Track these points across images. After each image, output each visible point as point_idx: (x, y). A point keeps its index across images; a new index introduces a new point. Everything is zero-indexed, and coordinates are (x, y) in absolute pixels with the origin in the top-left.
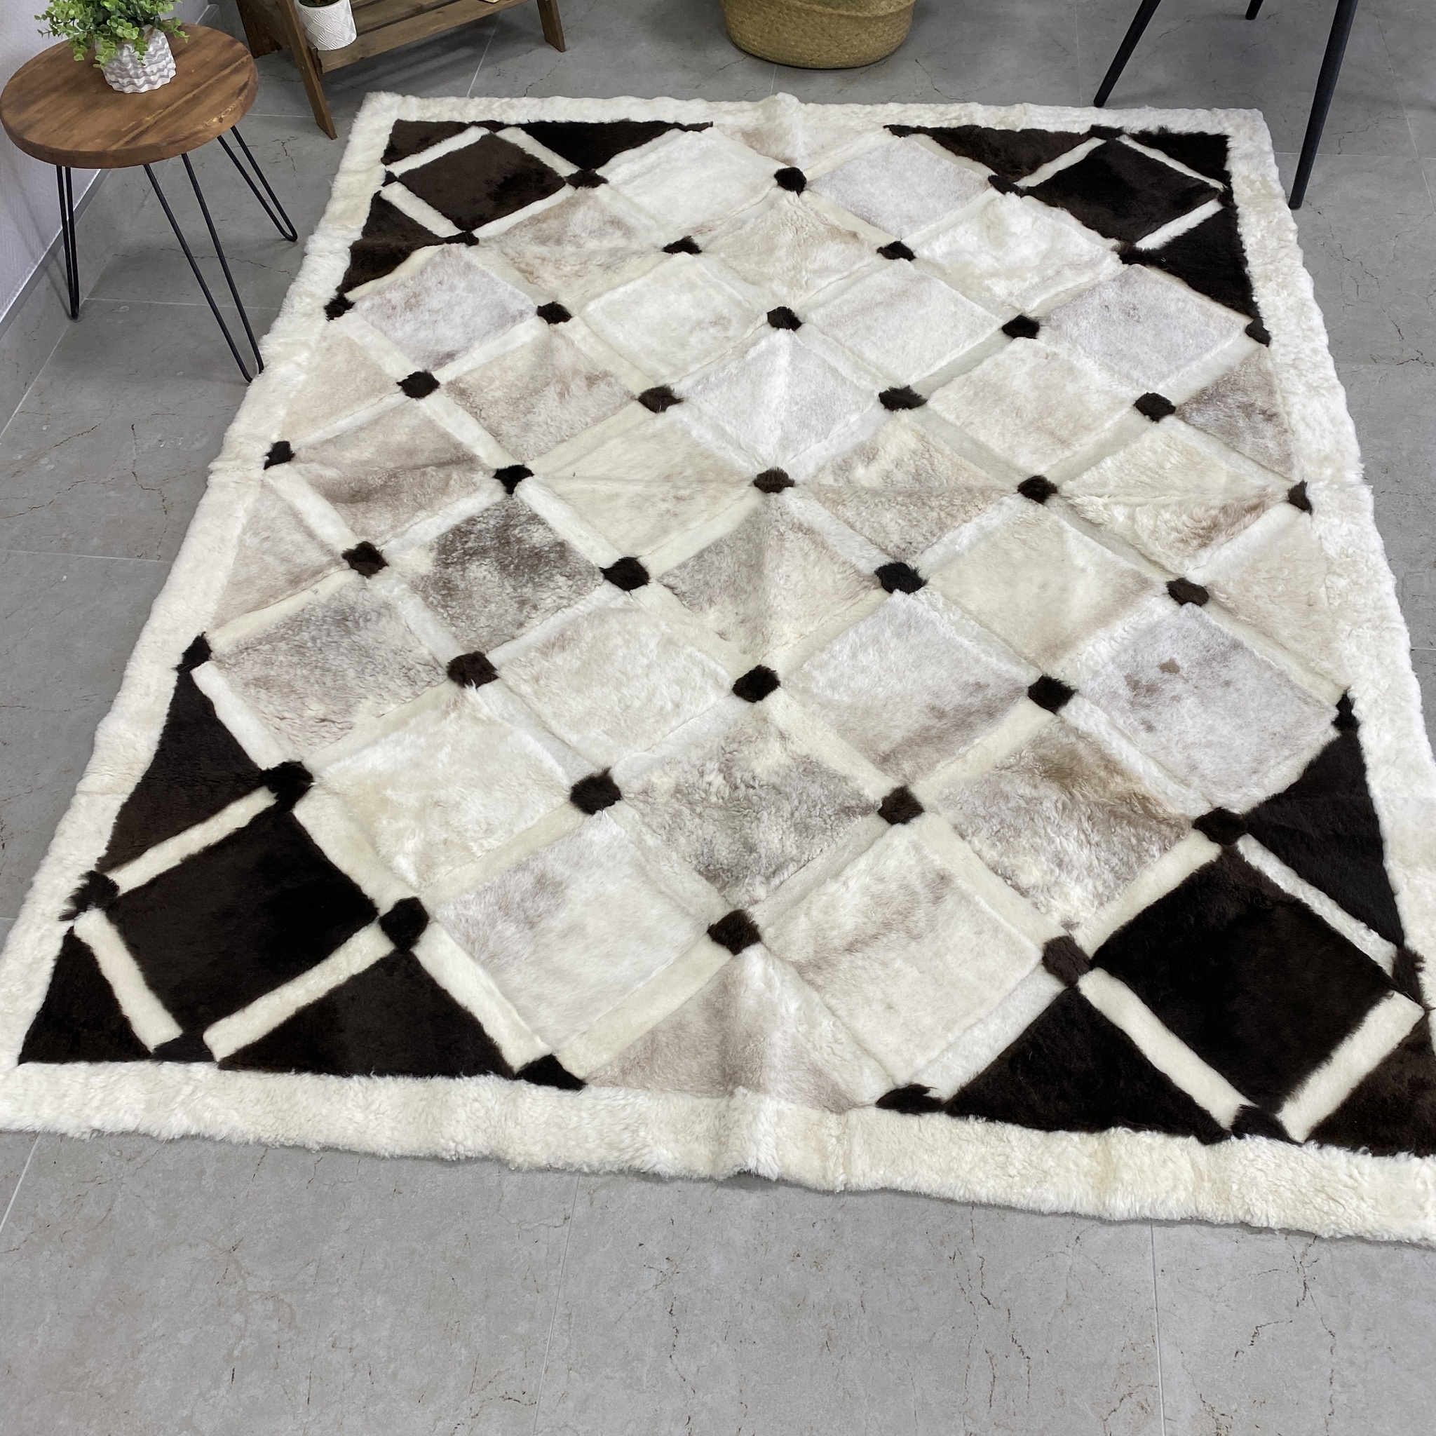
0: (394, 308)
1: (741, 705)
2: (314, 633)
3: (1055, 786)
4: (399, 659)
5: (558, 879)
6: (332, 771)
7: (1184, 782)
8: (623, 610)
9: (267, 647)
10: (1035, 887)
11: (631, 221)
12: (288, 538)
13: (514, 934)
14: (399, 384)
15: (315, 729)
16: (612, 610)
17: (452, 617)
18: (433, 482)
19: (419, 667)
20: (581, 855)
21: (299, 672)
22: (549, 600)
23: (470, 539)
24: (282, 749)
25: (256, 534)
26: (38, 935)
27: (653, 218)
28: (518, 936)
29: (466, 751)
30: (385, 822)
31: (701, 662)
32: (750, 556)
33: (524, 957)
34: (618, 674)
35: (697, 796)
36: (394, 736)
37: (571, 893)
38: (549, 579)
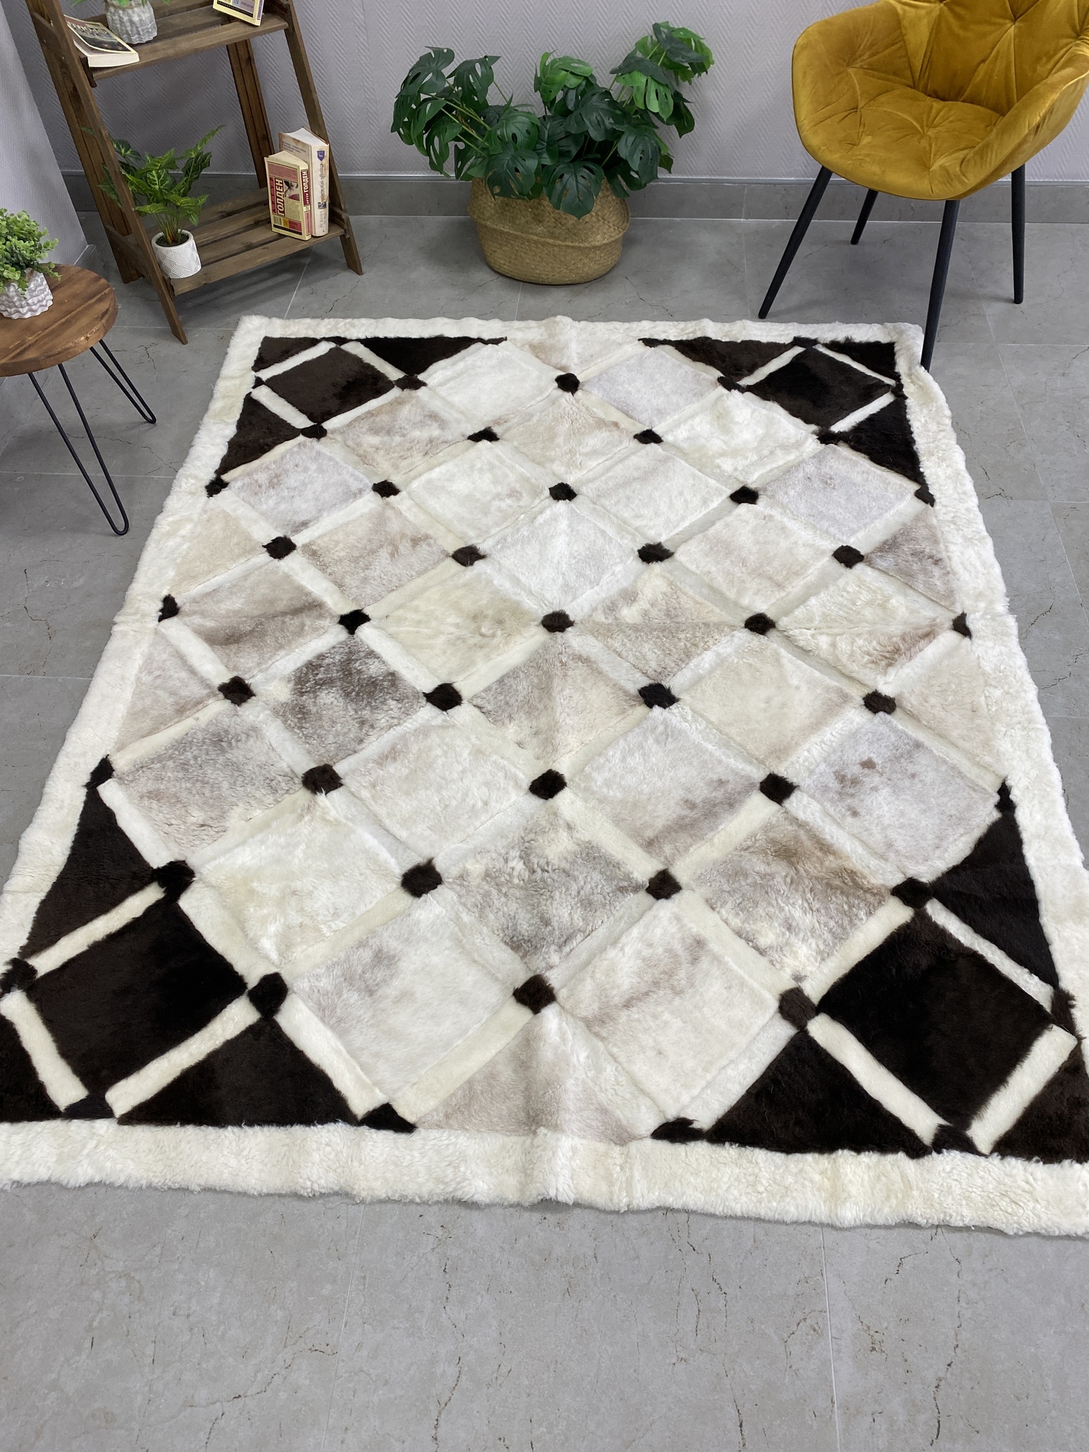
0: (260, 486)
1: (536, 802)
2: (195, 753)
3: (784, 864)
4: (263, 772)
5: (392, 953)
6: (209, 867)
7: (883, 857)
8: (441, 727)
9: (158, 765)
10: (771, 947)
11: (445, 413)
12: (176, 675)
13: (357, 1001)
14: (264, 547)
15: (196, 833)
16: (433, 726)
17: (306, 736)
18: (292, 628)
19: (280, 778)
20: (411, 932)
21: (183, 785)
22: (383, 721)
23: (320, 671)
24: (169, 850)
25: (150, 673)
27: (462, 412)
28: (361, 1002)
29: (317, 848)
30: (252, 910)
31: (503, 768)
32: (540, 680)
33: (366, 1020)
34: (438, 779)
35: (503, 879)
36: (259, 837)
37: (403, 965)
38: (383, 703)
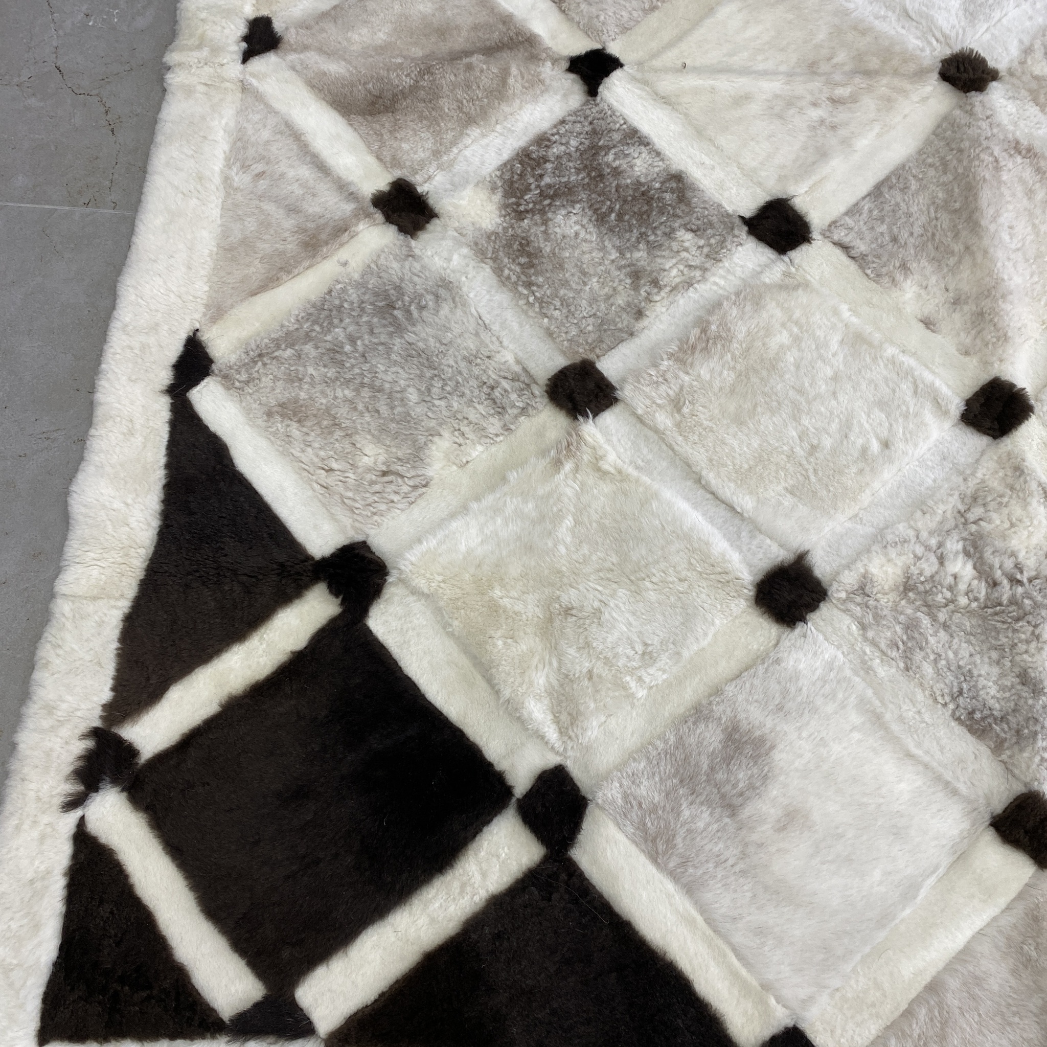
1: (975, 441)
2: (351, 329)
4: (476, 371)
5: (758, 733)
6: (413, 559)
8: (782, 287)
9: (289, 352)
12: (291, 173)
13: (708, 825)
15: (377, 487)
16: (769, 287)
17: (540, 301)
18: (485, 81)
19: (505, 384)
20: (785, 693)
21: (339, 393)
22: (674, 272)
23: (545, 170)
24: (336, 521)
25: (245, 167)
26: (35, 834)
28: (715, 826)
29: (594, 525)
30: (500, 643)
31: (908, 373)
32: (950, 193)
33: (730, 862)
34: (791, 393)
35: (939, 598)
36: (489, 500)
37: (780, 757)
38: (669, 235)
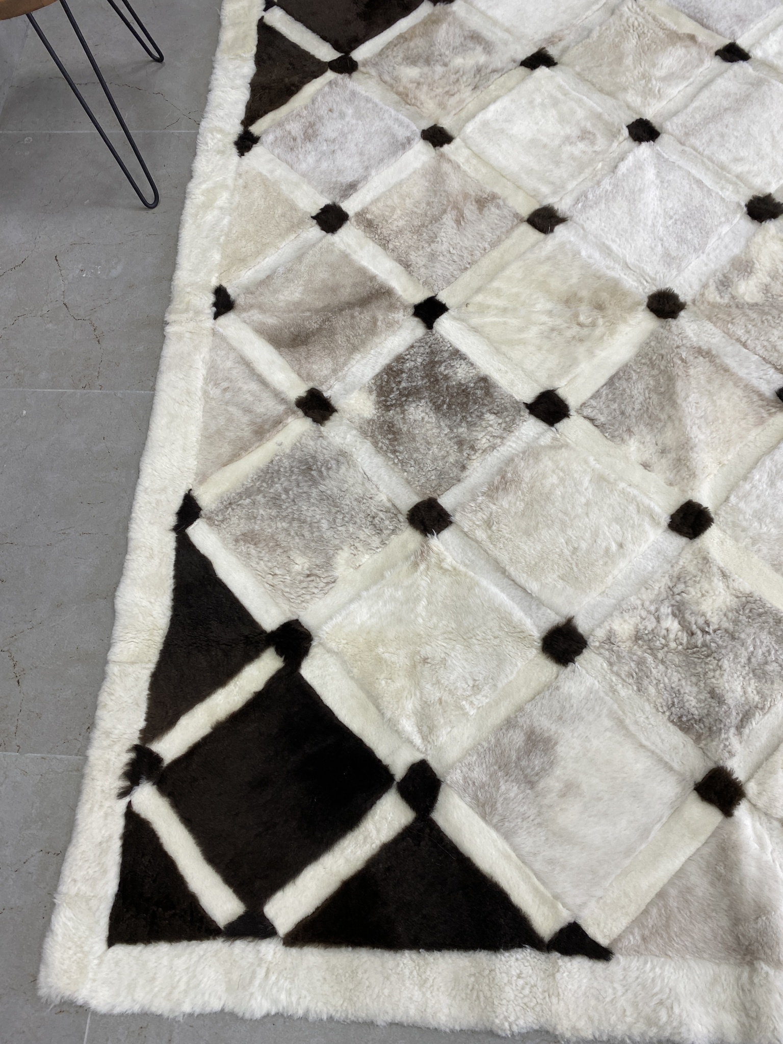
0: (295, 139)
1: (678, 541)
2: (285, 484)
4: (363, 507)
5: (546, 735)
6: (327, 630)
8: (551, 447)
9: (248, 501)
11: (488, 33)
12: (245, 387)
13: (517, 795)
14: (314, 218)
15: (304, 585)
16: (544, 448)
17: (402, 462)
18: (363, 324)
19: (381, 515)
20: (563, 708)
21: (279, 525)
22: (484, 440)
23: (402, 378)
24: (280, 607)
25: (216, 385)
26: (102, 813)
27: (507, 30)
28: (521, 796)
29: (440, 604)
30: (383, 682)
31: (634, 498)
32: (657, 381)
33: (532, 818)
34: (560, 515)
35: (658, 643)
36: (373, 590)
37: (561, 750)
38: (480, 417)
